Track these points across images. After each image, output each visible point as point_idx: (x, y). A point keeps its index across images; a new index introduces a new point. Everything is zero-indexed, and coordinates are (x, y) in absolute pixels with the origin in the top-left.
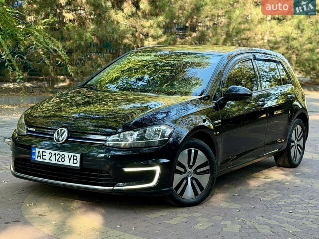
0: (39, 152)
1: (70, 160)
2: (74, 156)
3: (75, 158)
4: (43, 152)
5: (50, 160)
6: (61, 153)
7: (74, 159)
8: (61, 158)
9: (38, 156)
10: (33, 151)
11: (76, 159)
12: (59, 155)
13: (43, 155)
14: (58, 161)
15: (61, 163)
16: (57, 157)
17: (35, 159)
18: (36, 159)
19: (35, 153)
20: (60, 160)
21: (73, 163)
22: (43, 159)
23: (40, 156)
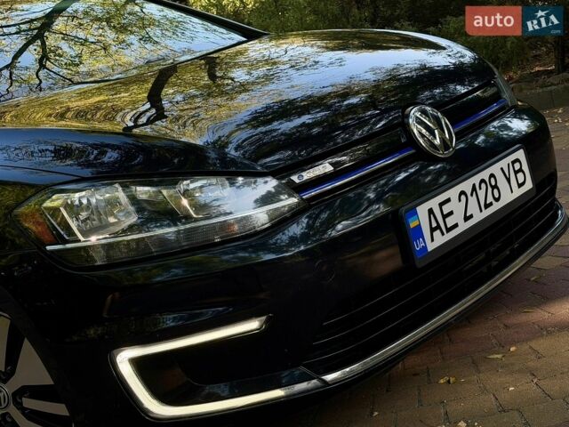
0: (431, 211)
1: (509, 180)
2: (513, 162)
3: (517, 166)
4: (441, 205)
5: (467, 218)
6: (485, 175)
7: (516, 172)
8: (490, 189)
9: (432, 230)
10: (413, 224)
11: (521, 170)
12: (483, 185)
13: (445, 217)
14: (487, 206)
15: (496, 206)
16: (481, 194)
17: (425, 248)
18: (431, 247)
19: (419, 227)
20: (490, 199)
21: (520, 185)
22: (449, 230)
23: (438, 227)
